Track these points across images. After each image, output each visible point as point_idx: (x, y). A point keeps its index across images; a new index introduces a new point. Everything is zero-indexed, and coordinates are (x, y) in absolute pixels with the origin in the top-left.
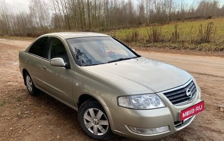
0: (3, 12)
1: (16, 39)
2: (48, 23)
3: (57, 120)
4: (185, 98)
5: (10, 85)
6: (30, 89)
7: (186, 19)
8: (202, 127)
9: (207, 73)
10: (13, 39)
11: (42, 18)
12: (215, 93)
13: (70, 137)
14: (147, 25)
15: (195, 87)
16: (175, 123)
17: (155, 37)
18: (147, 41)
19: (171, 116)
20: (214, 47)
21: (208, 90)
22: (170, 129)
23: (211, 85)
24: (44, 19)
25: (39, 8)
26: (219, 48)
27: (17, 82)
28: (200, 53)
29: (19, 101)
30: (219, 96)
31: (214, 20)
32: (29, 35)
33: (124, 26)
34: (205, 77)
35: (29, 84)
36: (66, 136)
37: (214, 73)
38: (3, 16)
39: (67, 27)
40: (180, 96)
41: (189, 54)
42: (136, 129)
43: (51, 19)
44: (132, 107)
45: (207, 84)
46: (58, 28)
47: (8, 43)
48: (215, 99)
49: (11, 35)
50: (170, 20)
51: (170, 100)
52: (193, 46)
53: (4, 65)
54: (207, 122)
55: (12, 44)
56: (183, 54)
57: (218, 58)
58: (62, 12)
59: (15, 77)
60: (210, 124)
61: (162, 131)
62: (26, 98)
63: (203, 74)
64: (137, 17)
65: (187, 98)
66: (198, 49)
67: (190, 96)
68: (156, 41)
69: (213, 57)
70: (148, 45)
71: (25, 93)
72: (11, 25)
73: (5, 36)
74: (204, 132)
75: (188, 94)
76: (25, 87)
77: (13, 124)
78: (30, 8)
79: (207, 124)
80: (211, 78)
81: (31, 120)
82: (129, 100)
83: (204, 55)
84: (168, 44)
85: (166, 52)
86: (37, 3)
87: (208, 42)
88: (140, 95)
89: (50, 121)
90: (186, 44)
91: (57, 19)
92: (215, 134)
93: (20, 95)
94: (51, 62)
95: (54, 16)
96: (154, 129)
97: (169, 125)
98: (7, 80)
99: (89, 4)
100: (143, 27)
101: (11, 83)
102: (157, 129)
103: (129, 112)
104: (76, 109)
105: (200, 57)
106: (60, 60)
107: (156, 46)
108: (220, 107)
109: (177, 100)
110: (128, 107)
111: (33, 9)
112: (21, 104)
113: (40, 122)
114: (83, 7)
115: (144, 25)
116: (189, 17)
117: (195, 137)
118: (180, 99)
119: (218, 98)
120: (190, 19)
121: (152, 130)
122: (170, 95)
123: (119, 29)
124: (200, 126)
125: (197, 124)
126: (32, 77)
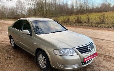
0: (2, 7)
1: (8, 20)
2: (25, 12)
3: (25, 61)
4: (87, 51)
5: (3, 43)
6: (13, 45)
7: (94, 12)
8: (96, 65)
9: (102, 39)
10: (7, 20)
11: (22, 10)
12: (105, 48)
13: (31, 69)
14: (75, 14)
15: (93, 45)
16: (82, 63)
17: (78, 20)
18: (74, 22)
19: (80, 59)
20: (107, 26)
21: (102, 47)
22: (79, 66)
23: (103, 44)
24: (23, 10)
25: (21, 5)
26: (109, 26)
27: (7, 41)
28: (100, 29)
29: (7, 51)
30: (107, 50)
31: (109, 12)
32: (15, 18)
33: (63, 15)
34: (101, 41)
35: (13, 43)
36: (29, 69)
37: (105, 39)
38: (2, 8)
39: (35, 14)
40: (85, 49)
41: (94, 29)
42: (62, 65)
43: (26, 11)
44: (61, 55)
45: (102, 44)
46: (30, 15)
47: (4, 22)
48: (105, 51)
49: (6, 18)
50: (87, 12)
51: (80, 52)
52: (97, 25)
53: (1, 33)
54: (99, 62)
55: (6, 23)
56: (92, 29)
57: (109, 31)
58: (32, 7)
59: (6, 39)
60: (101, 63)
61: (75, 66)
62: (11, 50)
63: (100, 39)
64: (71, 10)
65: (88, 51)
66: (99, 27)
67: (90, 49)
68: (78, 22)
69: (106, 31)
70: (75, 24)
71: (10, 47)
72: (6, 13)
73: (3, 18)
74: (97, 67)
75: (89, 49)
76: (10, 44)
77: (3, 63)
78: (16, 5)
79: (99, 63)
80: (104, 41)
81: (12, 61)
82: (60, 51)
83: (102, 30)
84: (84, 24)
85: (84, 28)
86: (20, 2)
87: (104, 23)
88: (65, 49)
89: (22, 61)
90: (93, 24)
91: (30, 10)
92: (102, 68)
93: (8, 48)
94: (23, 32)
95: (28, 9)
96: (71, 66)
97: (79, 64)
98: (2, 41)
99: (46, 3)
100: (73, 15)
101: (4, 42)
102: (73, 65)
103: (60, 57)
104: (35, 55)
105: (100, 31)
106: (27, 31)
107: (78, 25)
108: (106, 55)
109: (83, 52)
110: (59, 54)
111: (18, 5)
112: (7, 53)
113: (16, 61)
114: (43, 5)
115: (74, 14)
116: (96, 11)
117: (93, 69)
118: (85, 51)
119: (106, 51)
120: (96, 12)
121: (70, 66)
122: (79, 49)
123: (61, 16)
124: (96, 64)
125: (94, 63)
126: (14, 40)
